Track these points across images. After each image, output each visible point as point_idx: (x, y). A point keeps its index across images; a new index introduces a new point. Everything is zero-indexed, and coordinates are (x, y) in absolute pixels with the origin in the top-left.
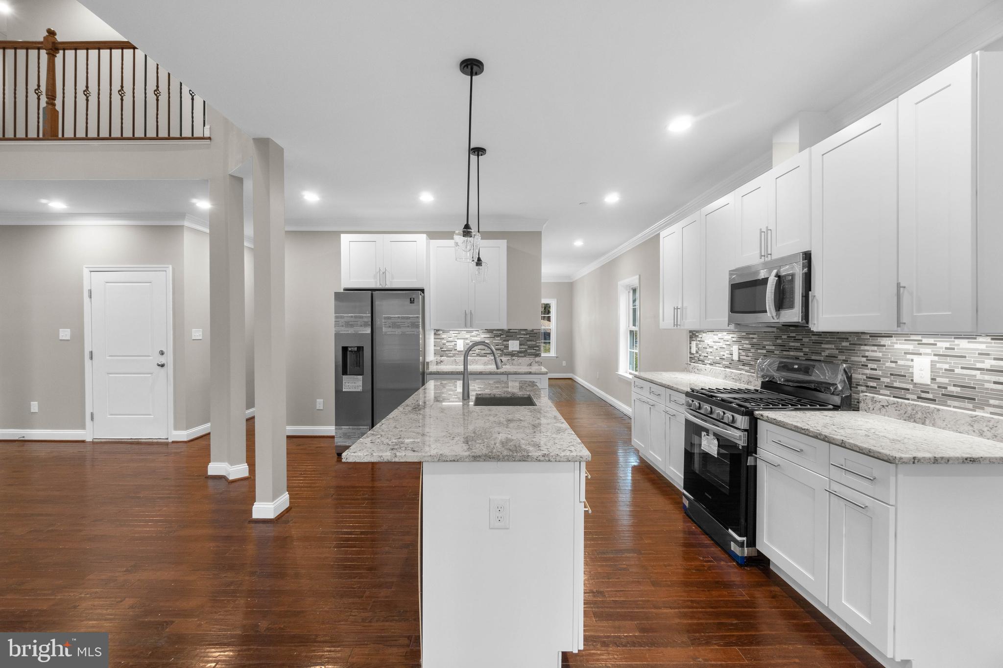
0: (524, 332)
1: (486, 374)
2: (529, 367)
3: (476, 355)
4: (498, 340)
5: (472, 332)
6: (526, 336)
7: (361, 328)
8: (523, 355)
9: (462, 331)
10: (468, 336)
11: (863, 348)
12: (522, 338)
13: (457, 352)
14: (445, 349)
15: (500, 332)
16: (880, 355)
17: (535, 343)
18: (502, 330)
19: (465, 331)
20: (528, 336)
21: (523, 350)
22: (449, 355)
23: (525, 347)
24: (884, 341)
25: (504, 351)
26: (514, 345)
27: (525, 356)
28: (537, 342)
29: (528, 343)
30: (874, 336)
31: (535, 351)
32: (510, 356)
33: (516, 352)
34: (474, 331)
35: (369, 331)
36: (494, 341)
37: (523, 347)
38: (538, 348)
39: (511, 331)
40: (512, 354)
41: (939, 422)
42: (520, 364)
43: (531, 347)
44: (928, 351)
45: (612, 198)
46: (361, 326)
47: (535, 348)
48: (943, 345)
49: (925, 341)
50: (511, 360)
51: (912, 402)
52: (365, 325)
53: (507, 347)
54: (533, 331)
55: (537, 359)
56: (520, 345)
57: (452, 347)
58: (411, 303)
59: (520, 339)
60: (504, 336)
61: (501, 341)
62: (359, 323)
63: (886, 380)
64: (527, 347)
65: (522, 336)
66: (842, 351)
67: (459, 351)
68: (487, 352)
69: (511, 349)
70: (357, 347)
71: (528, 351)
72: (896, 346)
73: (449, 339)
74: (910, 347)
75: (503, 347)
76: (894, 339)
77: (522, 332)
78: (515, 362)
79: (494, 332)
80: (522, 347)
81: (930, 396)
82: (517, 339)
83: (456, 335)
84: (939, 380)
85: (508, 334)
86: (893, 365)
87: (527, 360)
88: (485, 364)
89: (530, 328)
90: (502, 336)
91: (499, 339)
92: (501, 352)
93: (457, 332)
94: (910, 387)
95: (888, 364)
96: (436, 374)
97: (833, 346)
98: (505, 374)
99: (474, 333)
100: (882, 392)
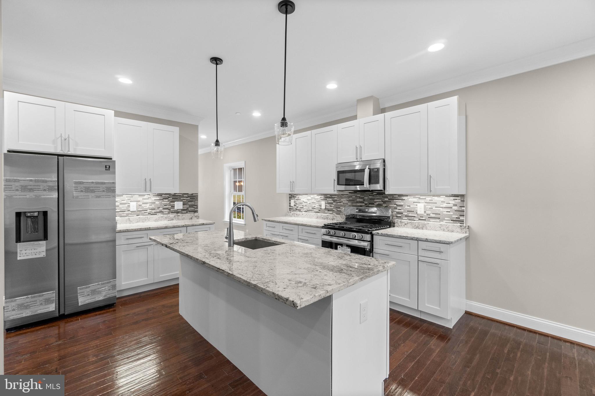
0: (186, 196)
2: (190, 221)
3: (147, 214)
4: (166, 202)
5: (144, 195)
6: (187, 198)
7: (45, 193)
8: (185, 212)
9: (135, 195)
10: (140, 199)
11: (395, 201)
12: (185, 199)
13: (131, 212)
14: (119, 211)
15: (168, 196)
16: (403, 203)
17: (194, 203)
18: (169, 194)
19: (137, 195)
20: (189, 198)
21: (185, 208)
22: (122, 215)
23: (187, 206)
24: (404, 198)
25: (172, 210)
26: (178, 205)
27: (187, 213)
28: (196, 202)
29: (189, 203)
30: (400, 196)
31: (194, 209)
32: (176, 213)
33: (181, 210)
34: (146, 195)
35: (55, 195)
36: (163, 203)
37: (186, 206)
38: (196, 207)
39: (176, 195)
40: (177, 212)
41: (428, 228)
42: (183, 219)
43: (191, 206)
44: (423, 201)
45: (257, 114)
46: (45, 190)
47: (194, 207)
48: (428, 199)
49: (421, 197)
50: (177, 216)
51: (417, 222)
52: (50, 189)
53: (173, 207)
54: (192, 194)
55: (196, 214)
56: (184, 204)
57: (125, 208)
59: (183, 200)
60: (171, 199)
61: (168, 203)
62: (41, 187)
63: (405, 214)
64: (188, 206)
65: (185, 198)
66: (385, 202)
67: (132, 212)
68: (157, 211)
69: (176, 208)
70: (38, 212)
71: (189, 209)
72: (410, 200)
73: (123, 201)
74: (415, 200)
75: (170, 207)
76: (409, 197)
77: (185, 196)
78: (180, 217)
79: (163, 196)
80: (184, 206)
81: (424, 218)
82: (181, 201)
83: (129, 198)
84: (427, 212)
85: (175, 197)
86: (409, 207)
87: (189, 215)
88: (156, 220)
89: (190, 192)
90: (169, 199)
91: (167, 200)
92: (168, 211)
93: (130, 196)
94: (416, 215)
95: (406, 207)
96: (125, 232)
97: (380, 200)
99: (146, 197)
100: (404, 218)
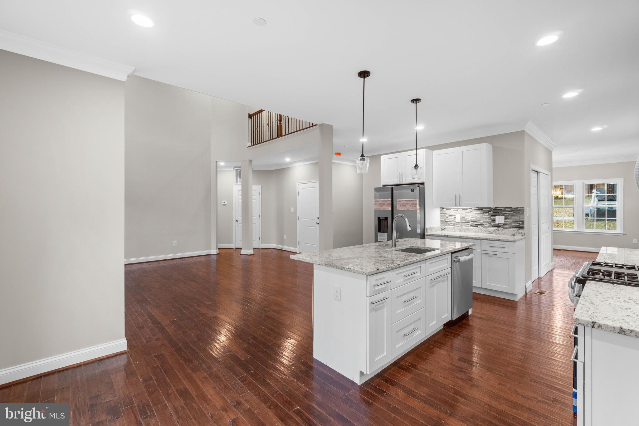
0: (509, 210)
1: (464, 238)
2: (512, 237)
3: (469, 225)
4: (486, 215)
5: (466, 209)
6: (510, 213)
7: (387, 207)
8: (508, 227)
9: (459, 208)
10: (464, 212)
12: (507, 214)
13: (456, 223)
14: (448, 221)
15: (489, 209)
17: (519, 218)
18: (490, 208)
19: (461, 208)
20: (512, 213)
21: (508, 223)
22: (450, 224)
23: (510, 221)
25: (492, 223)
26: (500, 219)
27: (510, 228)
28: (521, 217)
29: (512, 218)
31: (519, 224)
32: (497, 227)
33: (502, 225)
34: (468, 208)
35: (390, 208)
36: (483, 216)
37: (508, 221)
38: (522, 222)
39: (497, 209)
40: (498, 226)
42: (504, 234)
43: (516, 221)
46: (386, 206)
47: (519, 222)
50: (497, 230)
52: (389, 205)
53: (494, 220)
54: (516, 208)
55: (520, 231)
56: (505, 219)
57: (452, 219)
58: (412, 192)
59: (505, 215)
60: (492, 212)
61: (489, 216)
62: (385, 204)
64: (511, 221)
65: (507, 213)
67: (457, 222)
68: (478, 224)
69: (497, 222)
70: (385, 217)
71: (512, 224)
73: (451, 214)
75: (491, 220)
77: (507, 210)
78: (500, 232)
79: (484, 209)
80: (507, 221)
82: (503, 215)
83: (455, 211)
85: (496, 211)
87: (511, 231)
88: (476, 232)
89: (514, 206)
90: (490, 212)
91: (487, 214)
92: (489, 224)
93: (456, 209)
96: (431, 236)
98: (478, 239)
99: (468, 210)
